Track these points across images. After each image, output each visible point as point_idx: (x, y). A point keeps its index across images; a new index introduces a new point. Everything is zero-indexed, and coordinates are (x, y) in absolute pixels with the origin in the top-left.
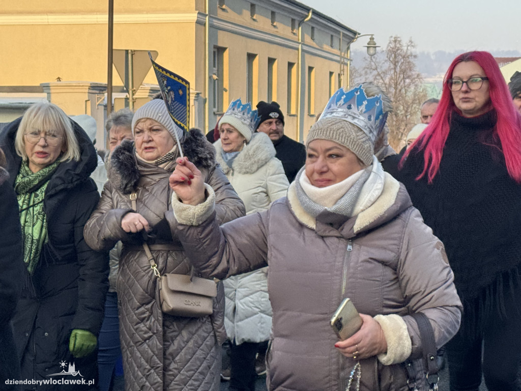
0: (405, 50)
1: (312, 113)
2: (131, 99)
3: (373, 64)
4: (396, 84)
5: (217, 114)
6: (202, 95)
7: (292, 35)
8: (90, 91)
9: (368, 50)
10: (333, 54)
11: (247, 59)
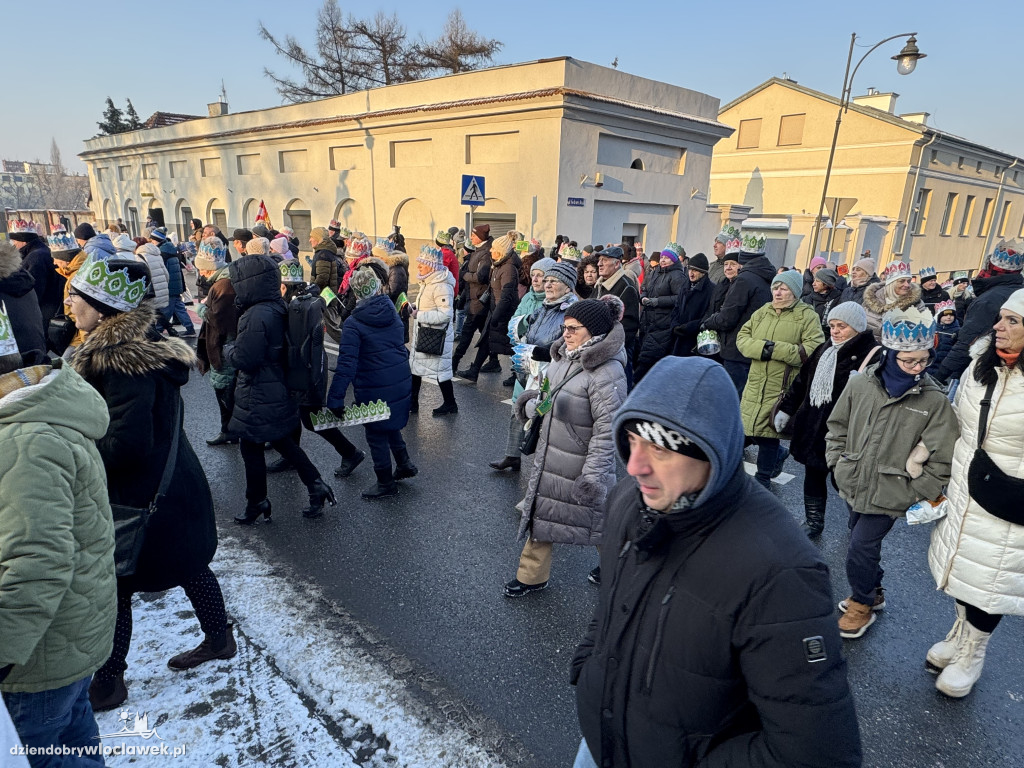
2: (833, 228)
5: (913, 236)
6: (903, 223)
7: (994, 178)
11: (948, 196)
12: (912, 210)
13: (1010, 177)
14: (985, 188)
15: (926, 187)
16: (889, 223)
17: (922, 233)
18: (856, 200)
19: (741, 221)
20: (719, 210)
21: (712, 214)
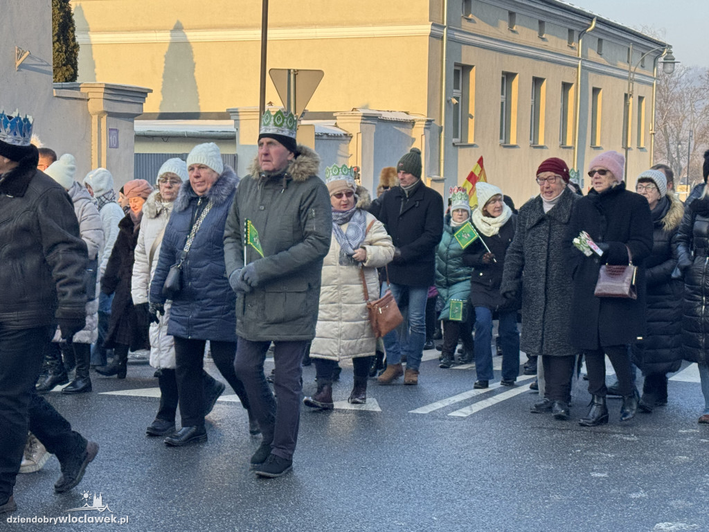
1: (598, 144)
5: (457, 146)
6: (436, 123)
7: (569, 50)
9: (664, 67)
10: (629, 72)
11: (503, 79)
12: (448, 102)
13: (593, 48)
14: (557, 66)
15: (464, 62)
16: (412, 123)
17: (471, 141)
18: (320, 74)
19: (131, 117)
20: (82, 93)
21: (67, 102)
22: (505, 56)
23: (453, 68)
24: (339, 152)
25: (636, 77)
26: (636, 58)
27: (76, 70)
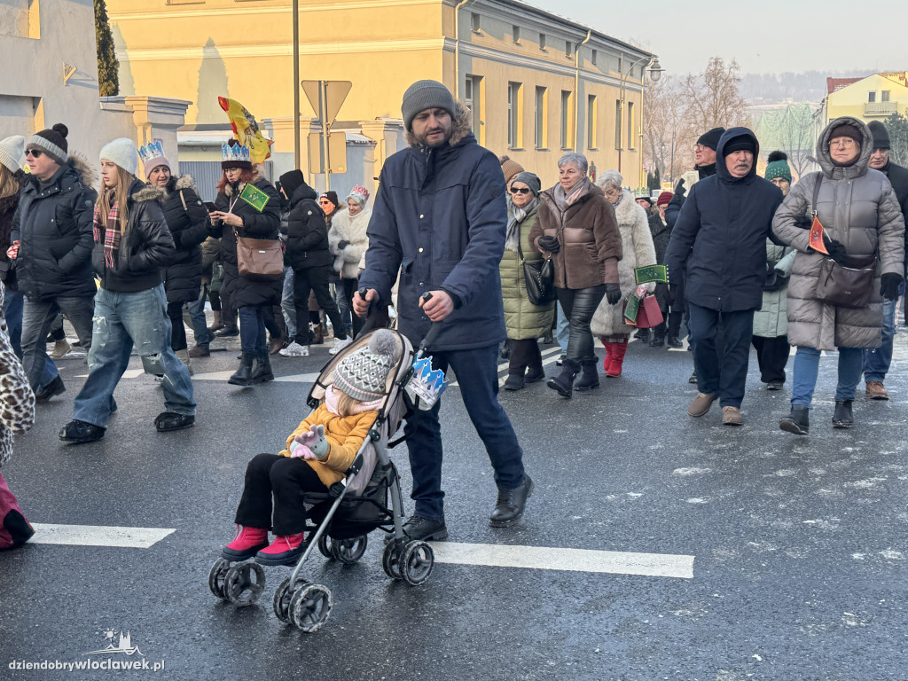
0: (727, 73)
1: (594, 147)
2: (325, 133)
3: (690, 89)
4: (716, 112)
8: (312, 126)
9: (651, 76)
10: (621, 80)
11: (509, 88)
13: (587, 59)
14: (557, 75)
15: (474, 73)
19: (174, 127)
20: (127, 106)
21: (113, 114)
22: (511, 67)
23: (465, 78)
24: (365, 158)
25: (627, 84)
26: (626, 67)
27: (117, 86)
